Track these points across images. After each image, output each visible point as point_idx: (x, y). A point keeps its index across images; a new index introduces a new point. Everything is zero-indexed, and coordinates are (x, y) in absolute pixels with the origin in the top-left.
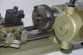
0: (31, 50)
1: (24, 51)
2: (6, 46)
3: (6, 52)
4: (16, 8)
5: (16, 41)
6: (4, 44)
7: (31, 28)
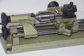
0: (82, 38)
1: (75, 39)
2: (59, 33)
3: (59, 38)
4: (71, 3)
5: (67, 30)
6: (58, 32)
7: (81, 21)
